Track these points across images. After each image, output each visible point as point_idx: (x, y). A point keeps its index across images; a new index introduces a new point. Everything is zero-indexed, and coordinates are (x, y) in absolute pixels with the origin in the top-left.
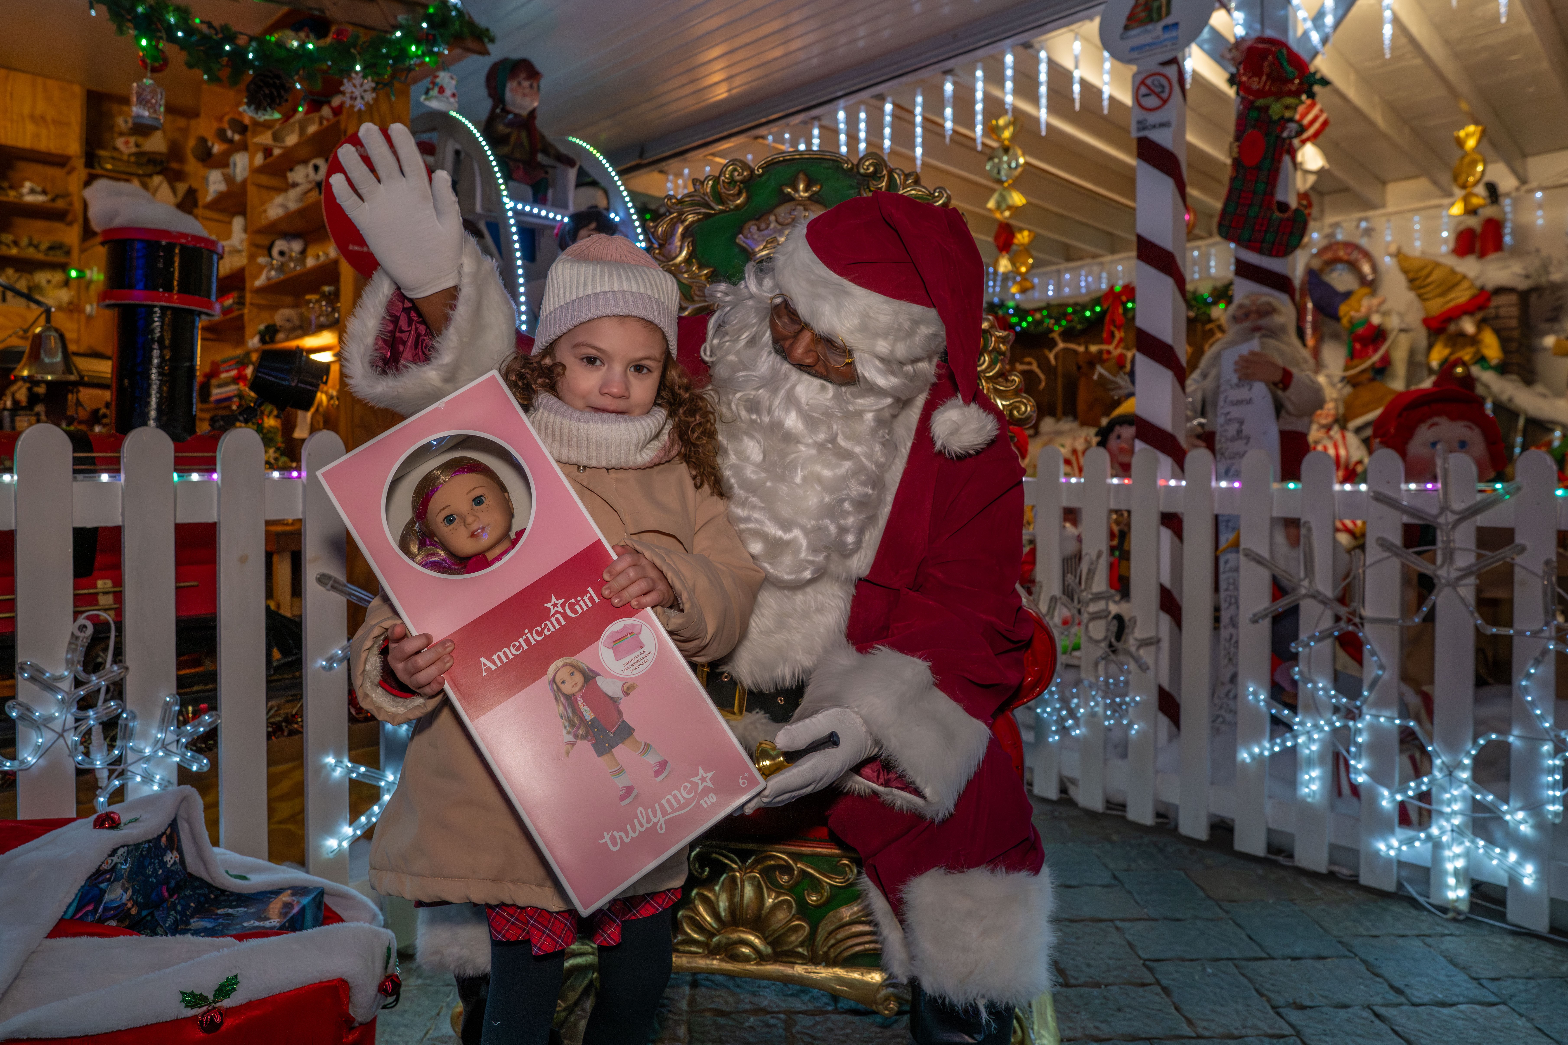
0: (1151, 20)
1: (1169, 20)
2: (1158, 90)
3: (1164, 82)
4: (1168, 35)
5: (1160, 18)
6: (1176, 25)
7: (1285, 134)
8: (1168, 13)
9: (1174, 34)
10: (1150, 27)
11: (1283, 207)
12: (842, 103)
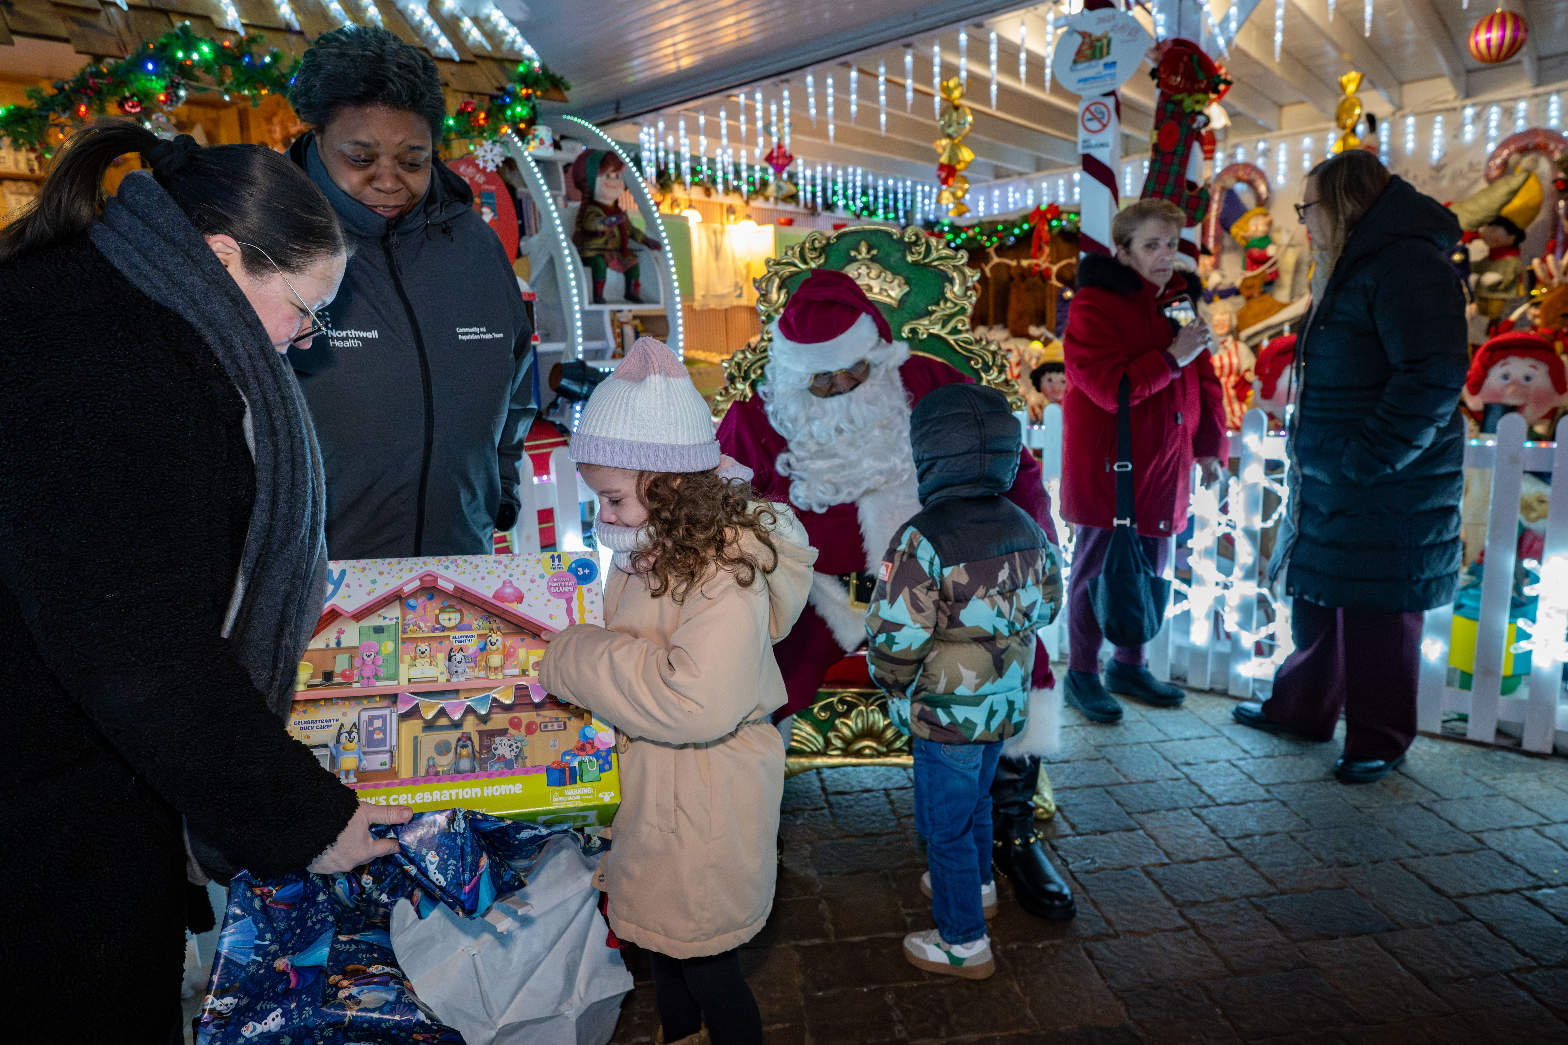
0: (1094, 57)
1: (1109, 59)
2: (1099, 116)
3: (1104, 109)
4: (1108, 72)
5: (1101, 57)
6: (1113, 64)
7: (1195, 126)
8: (1108, 53)
9: (1112, 71)
10: (1093, 63)
11: (1192, 185)
12: (810, 69)
